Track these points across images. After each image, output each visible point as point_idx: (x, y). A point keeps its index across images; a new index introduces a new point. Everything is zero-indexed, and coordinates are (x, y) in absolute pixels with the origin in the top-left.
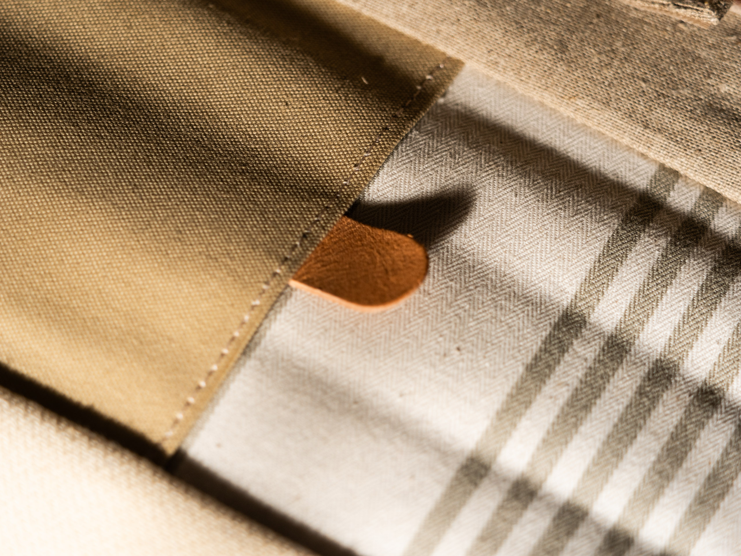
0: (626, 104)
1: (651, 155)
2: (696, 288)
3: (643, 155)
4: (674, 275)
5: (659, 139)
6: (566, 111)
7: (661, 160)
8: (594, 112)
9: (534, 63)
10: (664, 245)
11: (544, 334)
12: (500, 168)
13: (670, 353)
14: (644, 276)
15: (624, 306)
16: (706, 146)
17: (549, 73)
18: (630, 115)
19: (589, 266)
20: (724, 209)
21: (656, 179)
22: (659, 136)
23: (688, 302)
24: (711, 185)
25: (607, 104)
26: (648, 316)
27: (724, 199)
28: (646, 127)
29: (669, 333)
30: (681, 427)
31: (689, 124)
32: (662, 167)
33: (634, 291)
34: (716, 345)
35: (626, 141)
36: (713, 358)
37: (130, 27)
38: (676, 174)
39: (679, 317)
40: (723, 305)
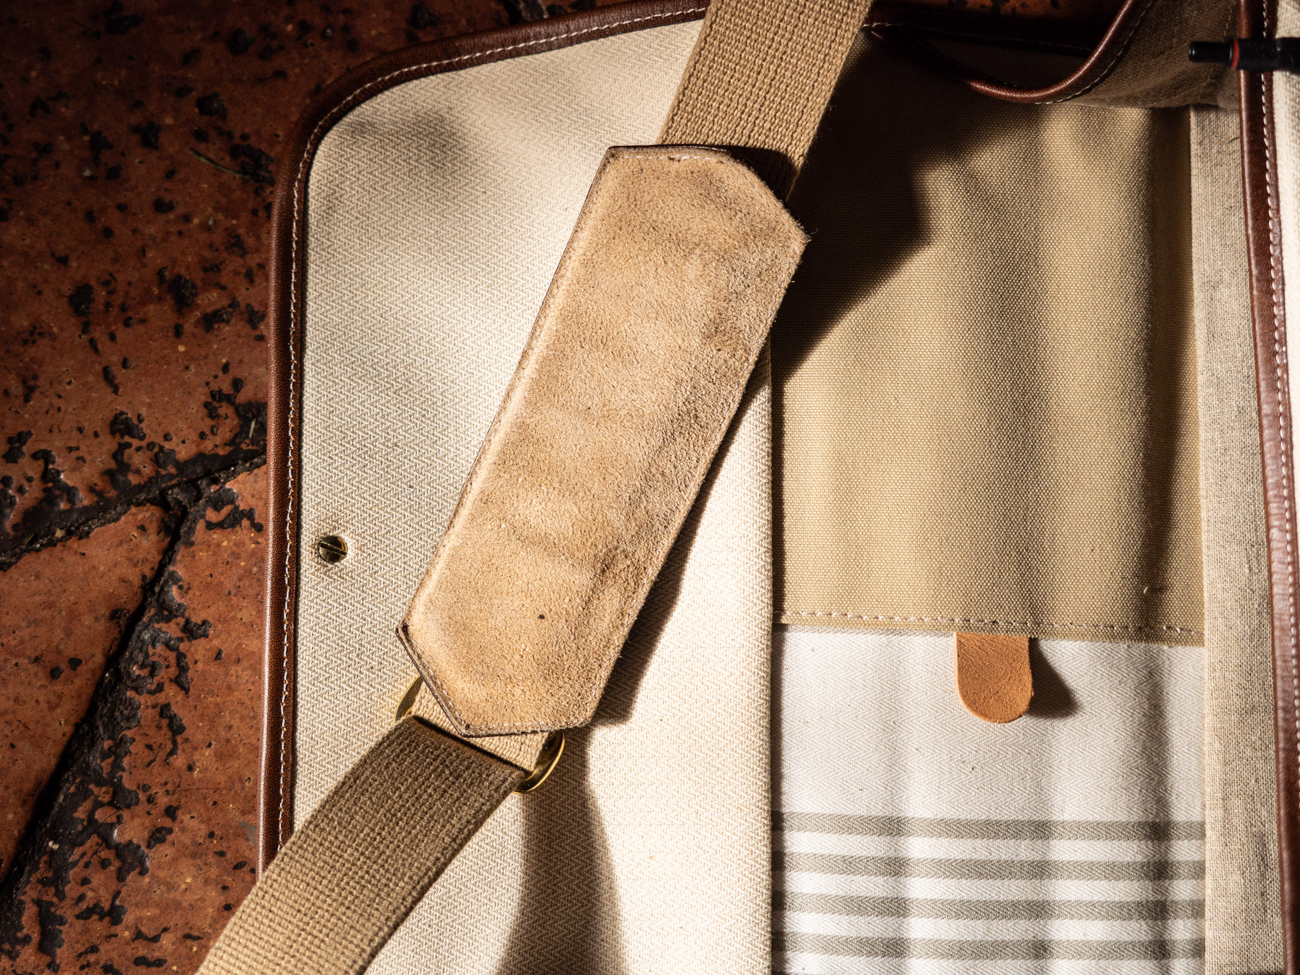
0: (1233, 777)
1: (1207, 812)
2: (1117, 899)
3: (1204, 806)
4: (1117, 879)
5: (1220, 812)
6: (1207, 737)
7: (1207, 821)
8: (1215, 757)
9: (1228, 697)
10: (1137, 860)
11: (1021, 817)
12: (1131, 719)
13: (1059, 907)
14: (1105, 859)
15: (1075, 858)
16: (1232, 848)
17: (1226, 711)
18: (1226, 784)
19: (1091, 819)
20: (1195, 882)
21: (1190, 825)
22: (1222, 812)
23: (1103, 899)
24: (1207, 865)
25: (1226, 764)
26: (1077, 878)
27: (1203, 878)
28: (1223, 799)
29: (1073, 898)
30: (1005, 945)
31: (1242, 827)
32: (1202, 825)
33: (1090, 859)
34: (1082, 934)
35: (1208, 790)
36: (1072, 938)
37: (1091, 410)
38: (1203, 836)
39: (1088, 899)
40: (1115, 923)
